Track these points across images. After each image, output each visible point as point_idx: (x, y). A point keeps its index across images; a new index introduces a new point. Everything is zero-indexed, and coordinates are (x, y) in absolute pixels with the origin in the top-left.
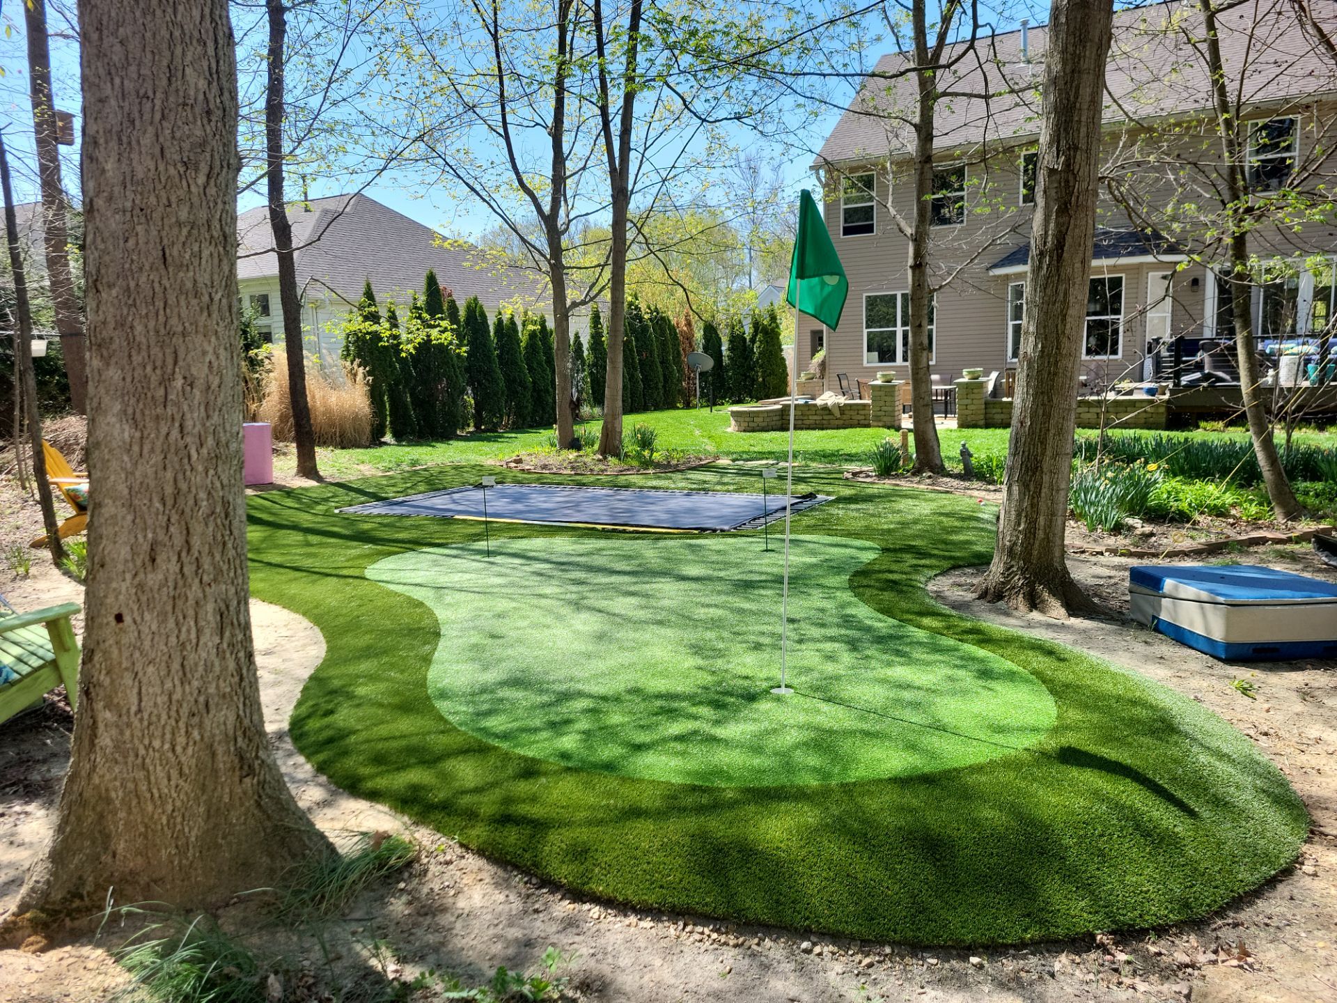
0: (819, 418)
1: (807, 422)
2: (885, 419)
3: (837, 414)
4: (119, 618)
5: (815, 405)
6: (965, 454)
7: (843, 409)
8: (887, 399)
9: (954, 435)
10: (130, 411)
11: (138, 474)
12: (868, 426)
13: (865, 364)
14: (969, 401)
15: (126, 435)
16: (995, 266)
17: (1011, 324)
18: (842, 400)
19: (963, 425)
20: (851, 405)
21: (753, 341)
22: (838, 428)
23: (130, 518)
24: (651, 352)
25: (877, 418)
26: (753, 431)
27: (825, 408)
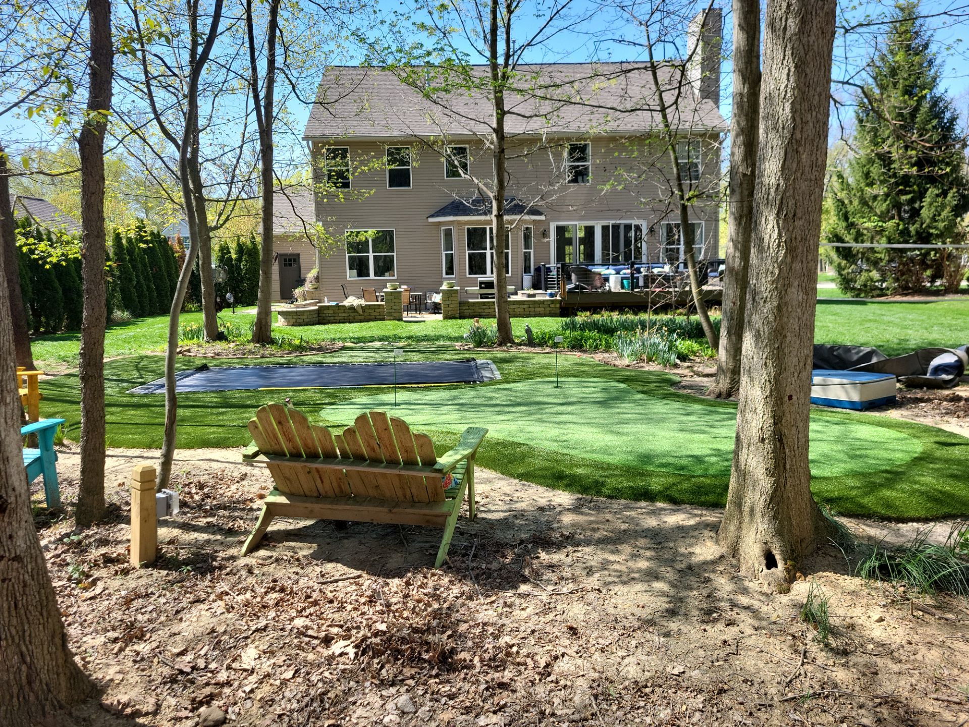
0: (346, 315)
1: (338, 318)
2: (395, 314)
3: (361, 312)
4: (790, 397)
5: (344, 306)
6: (528, 331)
7: (364, 308)
8: (396, 301)
9: (441, 324)
10: (804, 285)
11: (804, 318)
12: (383, 319)
13: (348, 278)
14: (449, 302)
15: (800, 298)
16: (432, 216)
17: (444, 253)
18: (363, 302)
19: (446, 318)
20: (369, 306)
21: (239, 260)
22: (361, 322)
23: (798, 342)
24: (160, 267)
25: (390, 314)
26: (300, 325)
27: (352, 308)
